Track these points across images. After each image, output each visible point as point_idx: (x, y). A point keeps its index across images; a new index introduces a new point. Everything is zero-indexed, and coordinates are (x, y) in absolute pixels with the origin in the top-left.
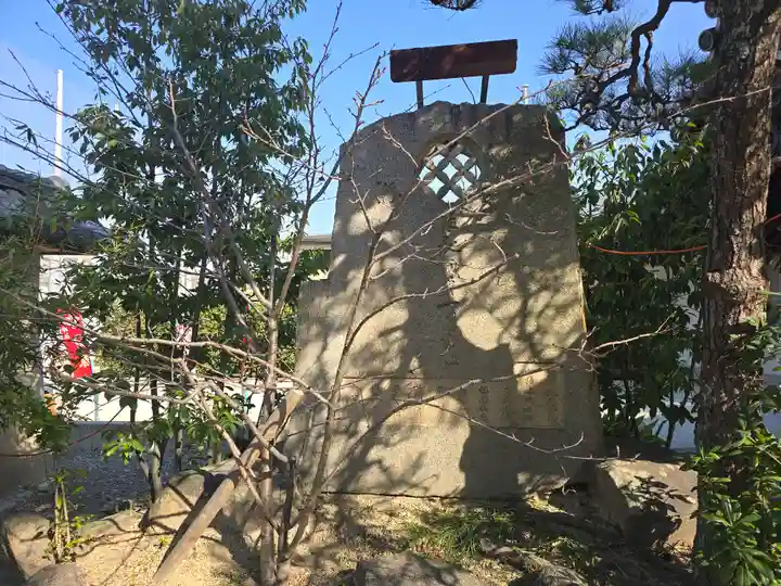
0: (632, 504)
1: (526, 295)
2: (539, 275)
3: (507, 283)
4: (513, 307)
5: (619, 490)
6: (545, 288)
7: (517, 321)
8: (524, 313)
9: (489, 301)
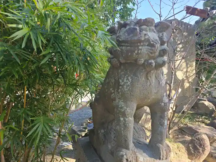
0: (210, 108)
1: (187, 68)
2: (190, 63)
3: (184, 65)
4: (185, 70)
5: (207, 106)
6: (190, 66)
7: (186, 73)
8: (187, 72)
9: (181, 69)
